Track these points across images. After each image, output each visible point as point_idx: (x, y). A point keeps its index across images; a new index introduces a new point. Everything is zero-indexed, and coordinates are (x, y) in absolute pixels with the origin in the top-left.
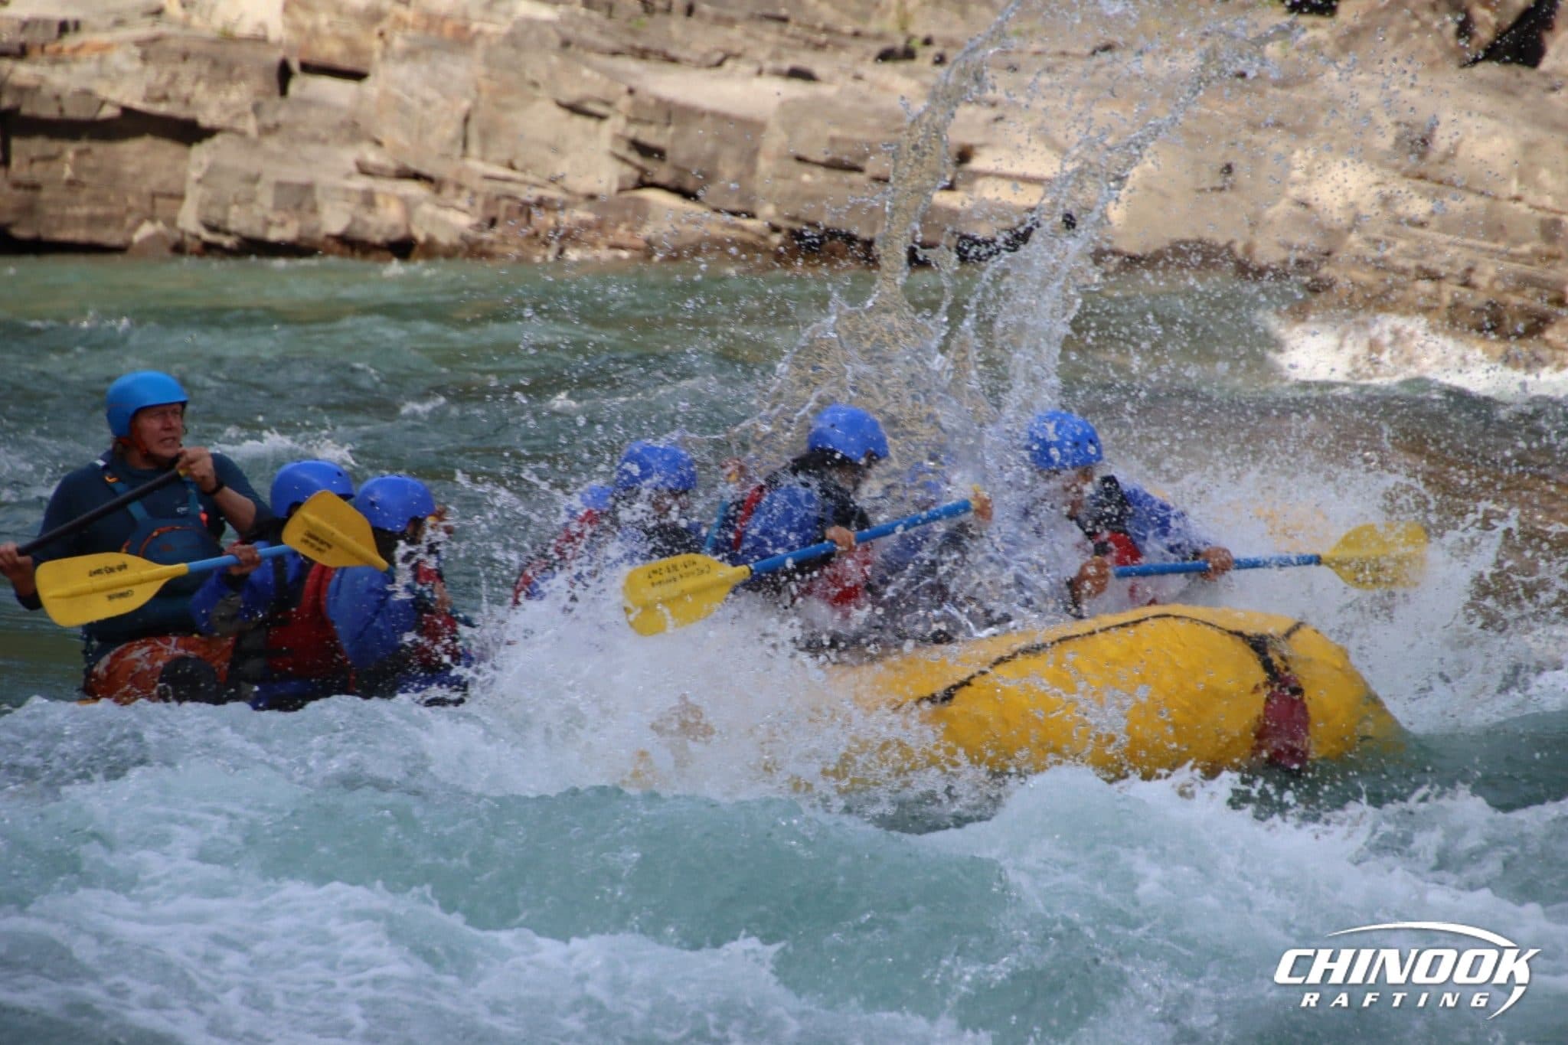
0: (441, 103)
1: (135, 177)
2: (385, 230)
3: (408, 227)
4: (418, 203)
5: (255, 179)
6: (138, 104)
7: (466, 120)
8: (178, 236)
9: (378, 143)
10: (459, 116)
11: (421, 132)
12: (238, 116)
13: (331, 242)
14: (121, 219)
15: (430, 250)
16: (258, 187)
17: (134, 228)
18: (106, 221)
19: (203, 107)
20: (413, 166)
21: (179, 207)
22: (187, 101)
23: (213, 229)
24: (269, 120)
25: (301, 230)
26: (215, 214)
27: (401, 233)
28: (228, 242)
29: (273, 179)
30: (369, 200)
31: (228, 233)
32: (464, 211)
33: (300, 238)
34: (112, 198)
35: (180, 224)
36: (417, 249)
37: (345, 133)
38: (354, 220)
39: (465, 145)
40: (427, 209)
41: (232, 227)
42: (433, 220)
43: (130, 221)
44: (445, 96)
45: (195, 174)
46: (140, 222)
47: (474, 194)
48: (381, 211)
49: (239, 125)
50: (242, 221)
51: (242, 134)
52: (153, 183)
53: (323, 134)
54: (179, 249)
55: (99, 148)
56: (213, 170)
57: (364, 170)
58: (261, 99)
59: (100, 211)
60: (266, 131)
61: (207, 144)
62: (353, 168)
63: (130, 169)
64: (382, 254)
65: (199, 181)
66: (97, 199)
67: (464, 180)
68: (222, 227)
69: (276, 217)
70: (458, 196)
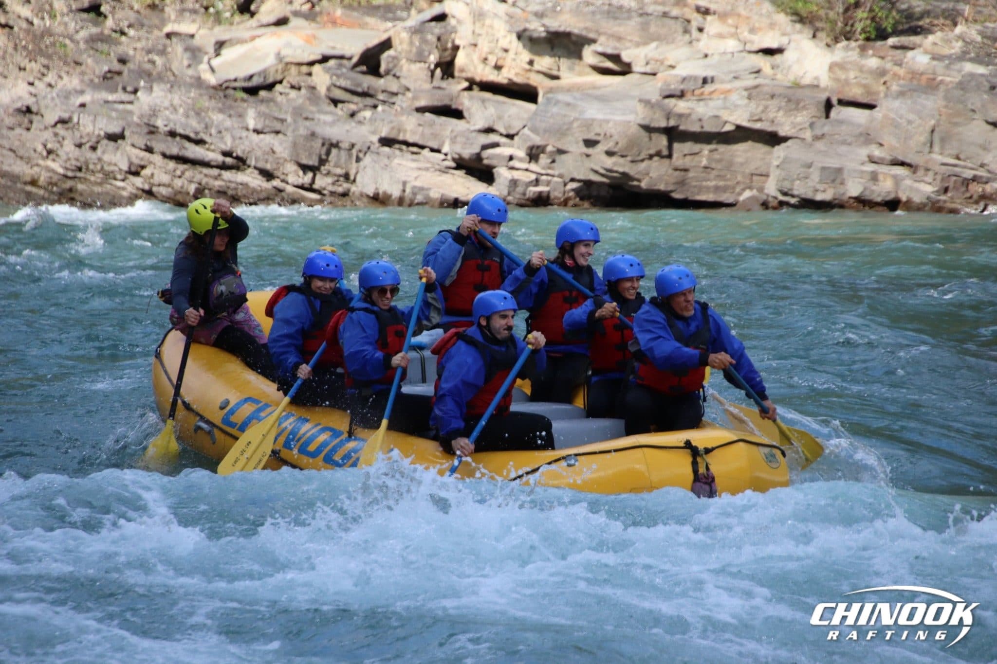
0: (918, 122)
1: (742, 164)
2: (883, 194)
3: (896, 192)
4: (903, 179)
5: (809, 166)
6: (745, 124)
7: (933, 131)
8: (765, 197)
9: (881, 145)
10: (928, 129)
11: (905, 138)
12: (801, 129)
13: (852, 201)
14: (734, 188)
15: (909, 206)
16: (811, 170)
17: (740, 194)
18: (724, 189)
19: (782, 125)
20: (901, 158)
21: (765, 182)
22: (773, 121)
23: (785, 194)
24: (819, 132)
25: (835, 194)
26: (786, 186)
27: (891, 197)
28: (793, 201)
29: (820, 165)
30: (874, 177)
31: (793, 196)
32: (930, 184)
33: (835, 199)
34: (728, 176)
35: (766, 191)
36: (901, 205)
37: (862, 139)
38: (865, 189)
39: (931, 146)
40: (908, 182)
41: (795, 192)
42: (911, 188)
43: (738, 190)
44: (920, 118)
45: (776, 163)
46: (744, 190)
47: (936, 174)
48: (881, 184)
49: (802, 136)
50: (802, 189)
51: (803, 139)
52: (751, 168)
53: (850, 140)
54: (765, 205)
55: (722, 148)
56: (786, 161)
57: (872, 160)
58: (814, 119)
59: (721, 183)
60: (817, 138)
61: (783, 145)
62: (867, 159)
63: (739, 160)
64: (881, 208)
65: (778, 166)
66: (719, 177)
67: (930, 166)
68: (790, 192)
69: (821, 187)
70: (926, 175)
